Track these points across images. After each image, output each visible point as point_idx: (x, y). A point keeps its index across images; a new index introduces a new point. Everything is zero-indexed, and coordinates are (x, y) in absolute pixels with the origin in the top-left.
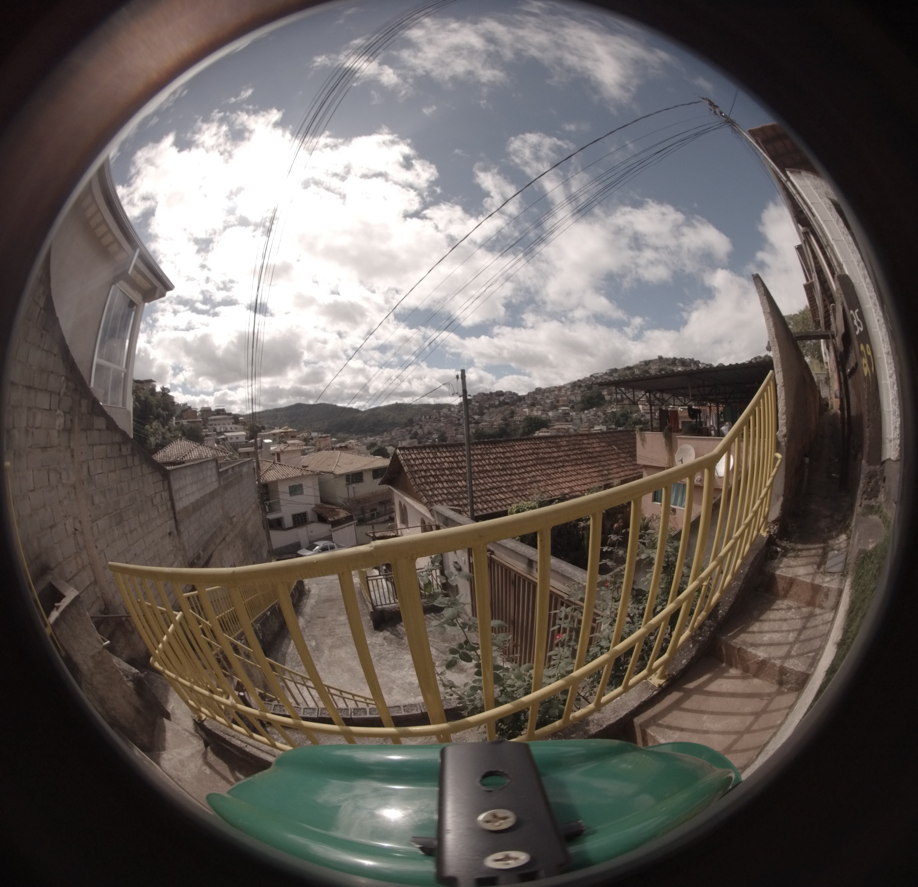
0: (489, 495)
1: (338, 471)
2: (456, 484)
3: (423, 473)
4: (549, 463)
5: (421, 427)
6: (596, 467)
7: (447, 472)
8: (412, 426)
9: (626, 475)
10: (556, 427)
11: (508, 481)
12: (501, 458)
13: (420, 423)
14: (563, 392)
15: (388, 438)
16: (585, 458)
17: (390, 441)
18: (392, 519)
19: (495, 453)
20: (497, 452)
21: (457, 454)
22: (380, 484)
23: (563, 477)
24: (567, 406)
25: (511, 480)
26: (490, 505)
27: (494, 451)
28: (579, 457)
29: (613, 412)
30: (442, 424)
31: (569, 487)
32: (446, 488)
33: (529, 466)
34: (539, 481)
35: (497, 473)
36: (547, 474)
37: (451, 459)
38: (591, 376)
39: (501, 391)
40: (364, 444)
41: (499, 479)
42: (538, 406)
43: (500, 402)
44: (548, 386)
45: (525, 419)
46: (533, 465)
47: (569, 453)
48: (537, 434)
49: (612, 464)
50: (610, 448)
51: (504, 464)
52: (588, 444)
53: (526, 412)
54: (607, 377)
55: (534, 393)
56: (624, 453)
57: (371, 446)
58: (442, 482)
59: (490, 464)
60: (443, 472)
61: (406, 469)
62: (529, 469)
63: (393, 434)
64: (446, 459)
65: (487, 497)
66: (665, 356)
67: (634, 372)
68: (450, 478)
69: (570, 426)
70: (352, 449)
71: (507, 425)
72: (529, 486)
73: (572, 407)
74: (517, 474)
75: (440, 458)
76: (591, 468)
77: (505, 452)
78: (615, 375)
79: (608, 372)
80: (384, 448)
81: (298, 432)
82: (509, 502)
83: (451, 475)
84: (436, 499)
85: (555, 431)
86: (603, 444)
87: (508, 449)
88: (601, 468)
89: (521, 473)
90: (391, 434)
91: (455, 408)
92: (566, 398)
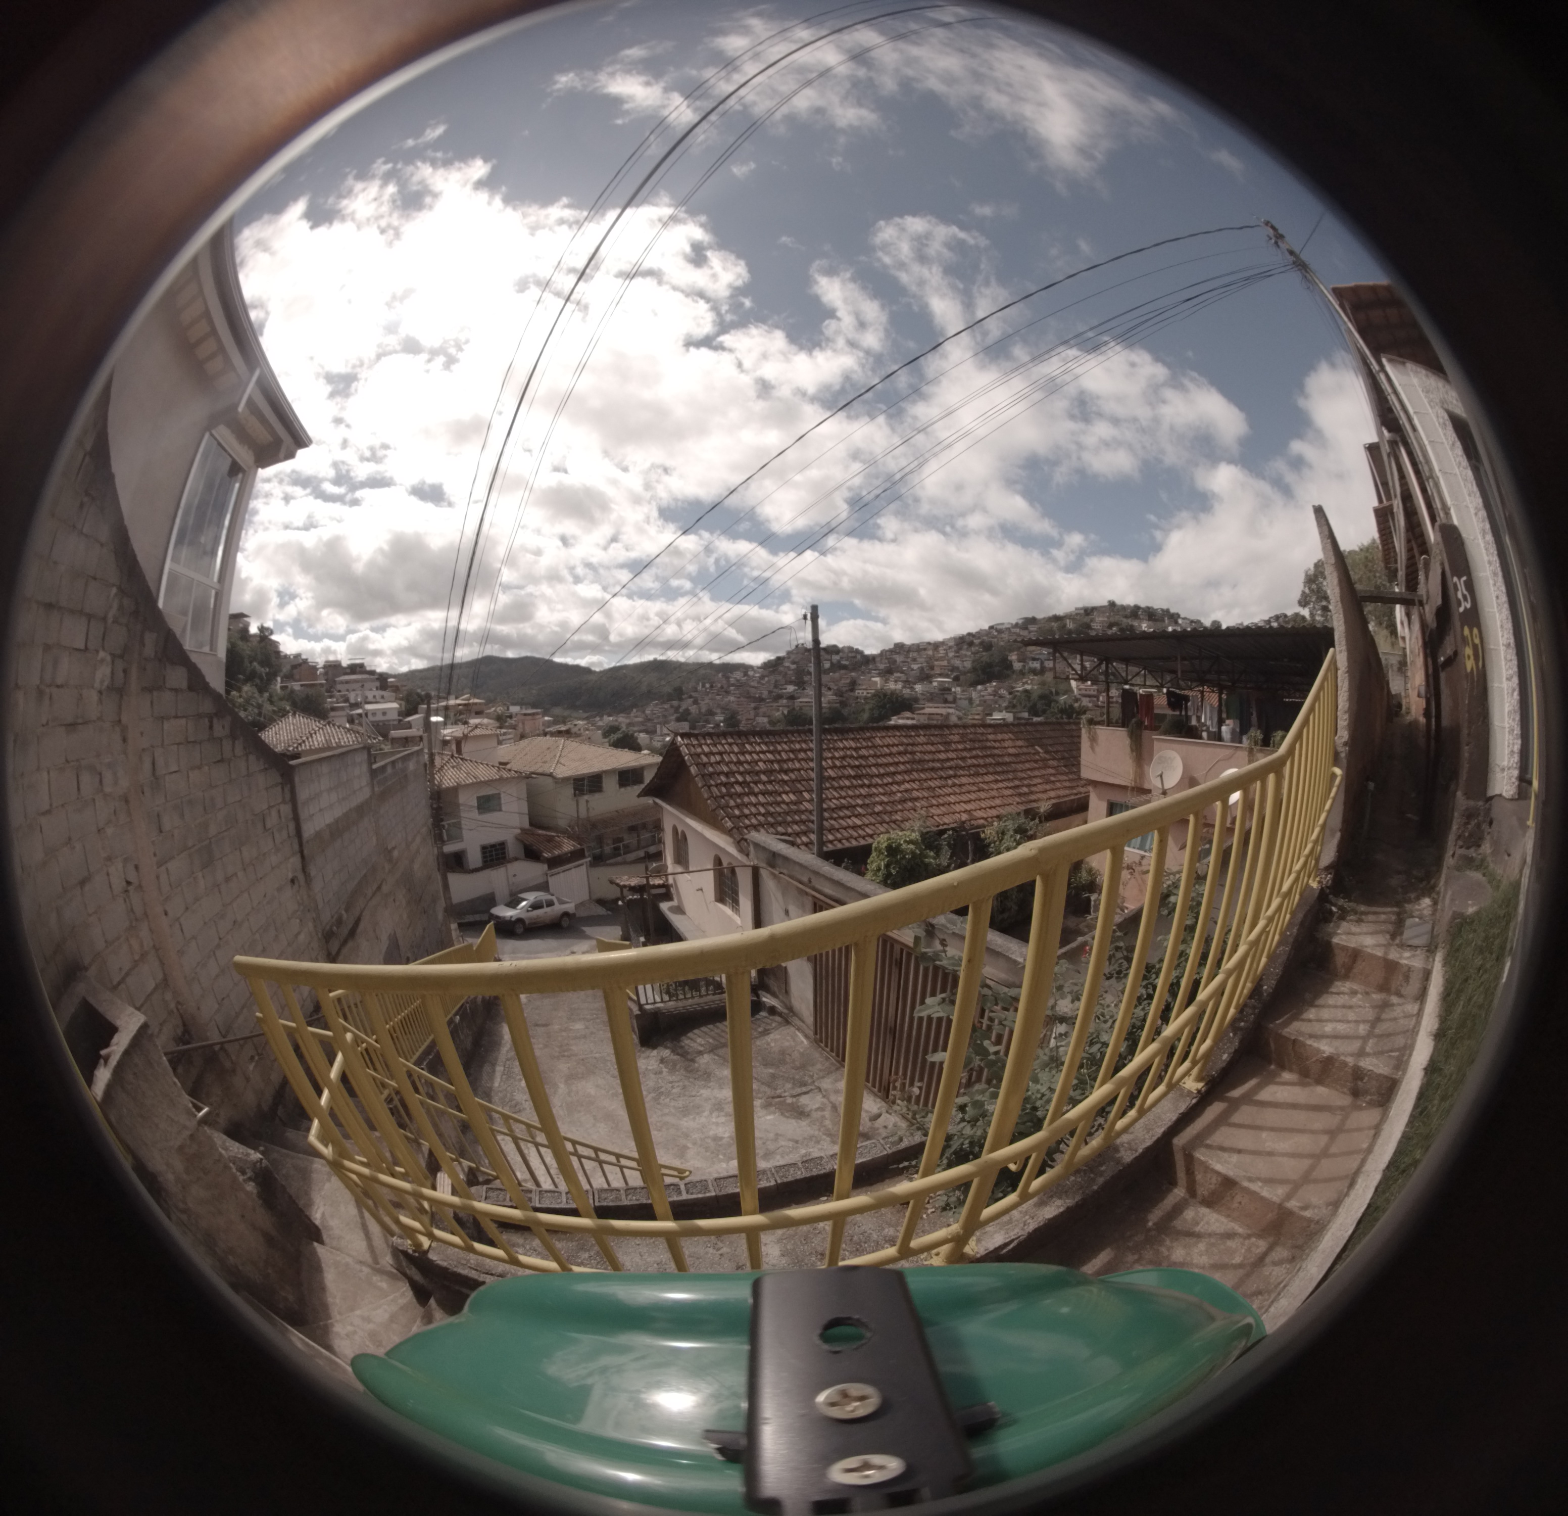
0: (835, 819)
1: (562, 772)
2: (779, 799)
3: (723, 779)
4: (933, 769)
5: (696, 702)
6: (1008, 780)
7: (764, 778)
8: (681, 699)
9: (1059, 797)
10: (927, 711)
11: (865, 796)
12: (852, 757)
13: (694, 694)
14: (942, 651)
15: (640, 719)
16: (990, 764)
17: (642, 723)
18: (659, 856)
19: (843, 749)
20: (845, 748)
21: (779, 748)
22: (639, 796)
23: (955, 794)
24: (947, 676)
25: (871, 796)
26: (839, 836)
27: (841, 745)
28: (981, 762)
29: (1026, 691)
30: (732, 698)
31: (965, 811)
32: (763, 805)
33: (900, 773)
34: (916, 799)
35: (847, 783)
36: (929, 788)
37: (770, 756)
38: (991, 628)
39: (835, 646)
40: (599, 728)
41: (850, 793)
42: (898, 675)
43: (832, 663)
44: (916, 641)
45: (874, 695)
46: (905, 772)
47: (965, 754)
48: (894, 721)
49: (1036, 777)
50: (1031, 750)
51: (857, 767)
52: (995, 741)
53: (876, 683)
54: (1018, 630)
55: (891, 651)
56: (1054, 759)
57: (611, 730)
58: (756, 795)
59: (834, 767)
60: (756, 778)
61: (693, 770)
62: (899, 778)
63: (648, 712)
64: (762, 756)
65: (833, 822)
66: (1120, 601)
67: (1065, 626)
68: (770, 787)
69: (951, 711)
70: (578, 735)
71: (843, 704)
72: (900, 807)
73: (956, 679)
74: (880, 786)
75: (750, 753)
76: (1002, 781)
77: (860, 748)
78: (1033, 628)
79: (1020, 622)
80: (632, 735)
81: (486, 704)
82: (870, 832)
83: (770, 782)
84: (747, 822)
85: (926, 717)
86: (1020, 743)
87: (864, 744)
88: (1017, 783)
89: (886, 785)
90: (644, 712)
91: (755, 672)
92: (945, 663)
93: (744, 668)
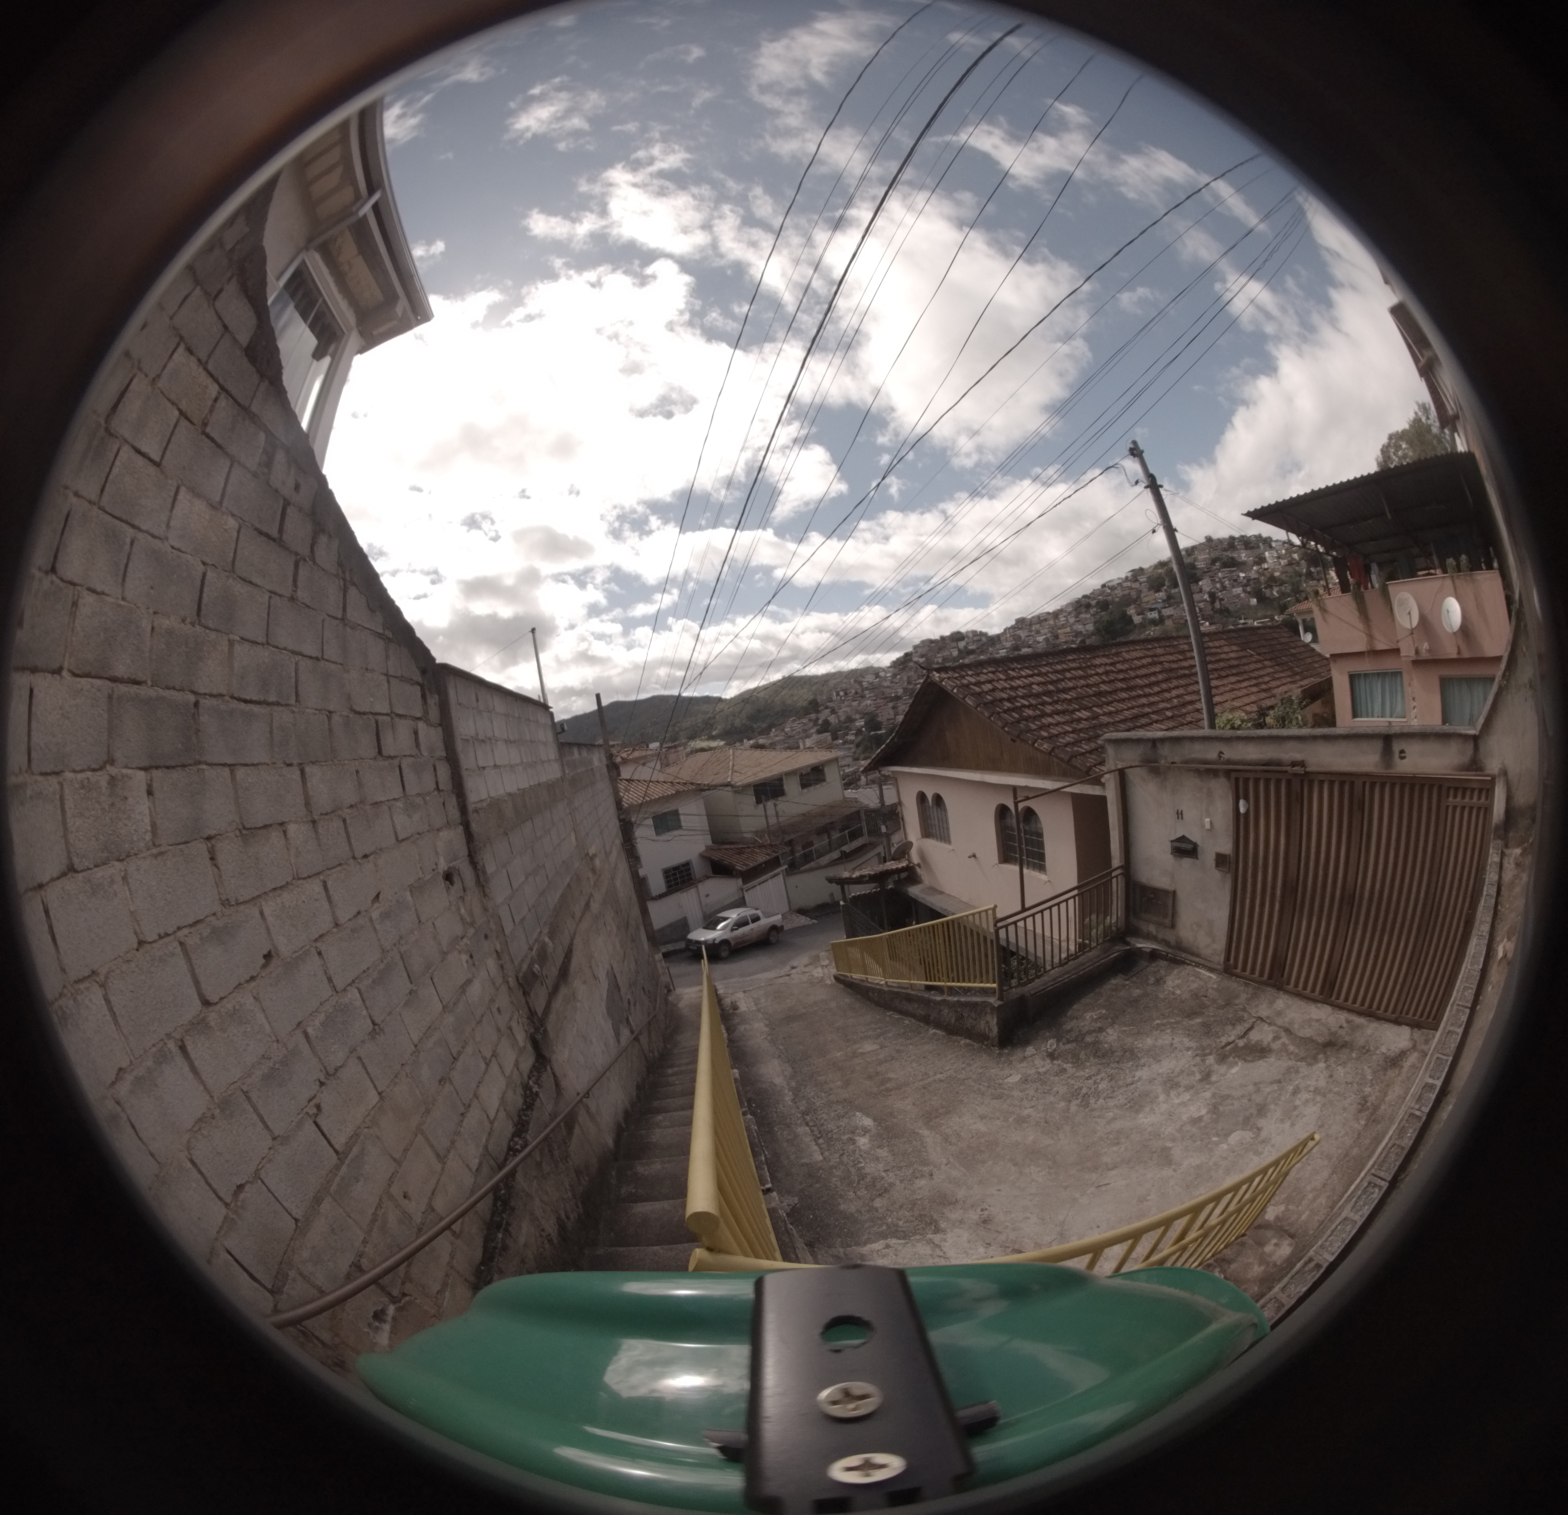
1: (740, 780)
2: (1075, 716)
5: (833, 712)
7: (1046, 699)
8: (818, 712)
14: (1062, 619)
25: (1153, 703)
38: (1103, 587)
39: (959, 633)
43: (959, 651)
44: (1035, 614)
46: (1166, 680)
51: (1124, 680)
55: (1014, 628)
58: (1051, 715)
59: (1104, 682)
60: (1040, 700)
61: (970, 701)
68: (1058, 707)
74: (1154, 694)
75: (1018, 678)
83: (1056, 702)
91: (886, 672)
92: (1068, 630)
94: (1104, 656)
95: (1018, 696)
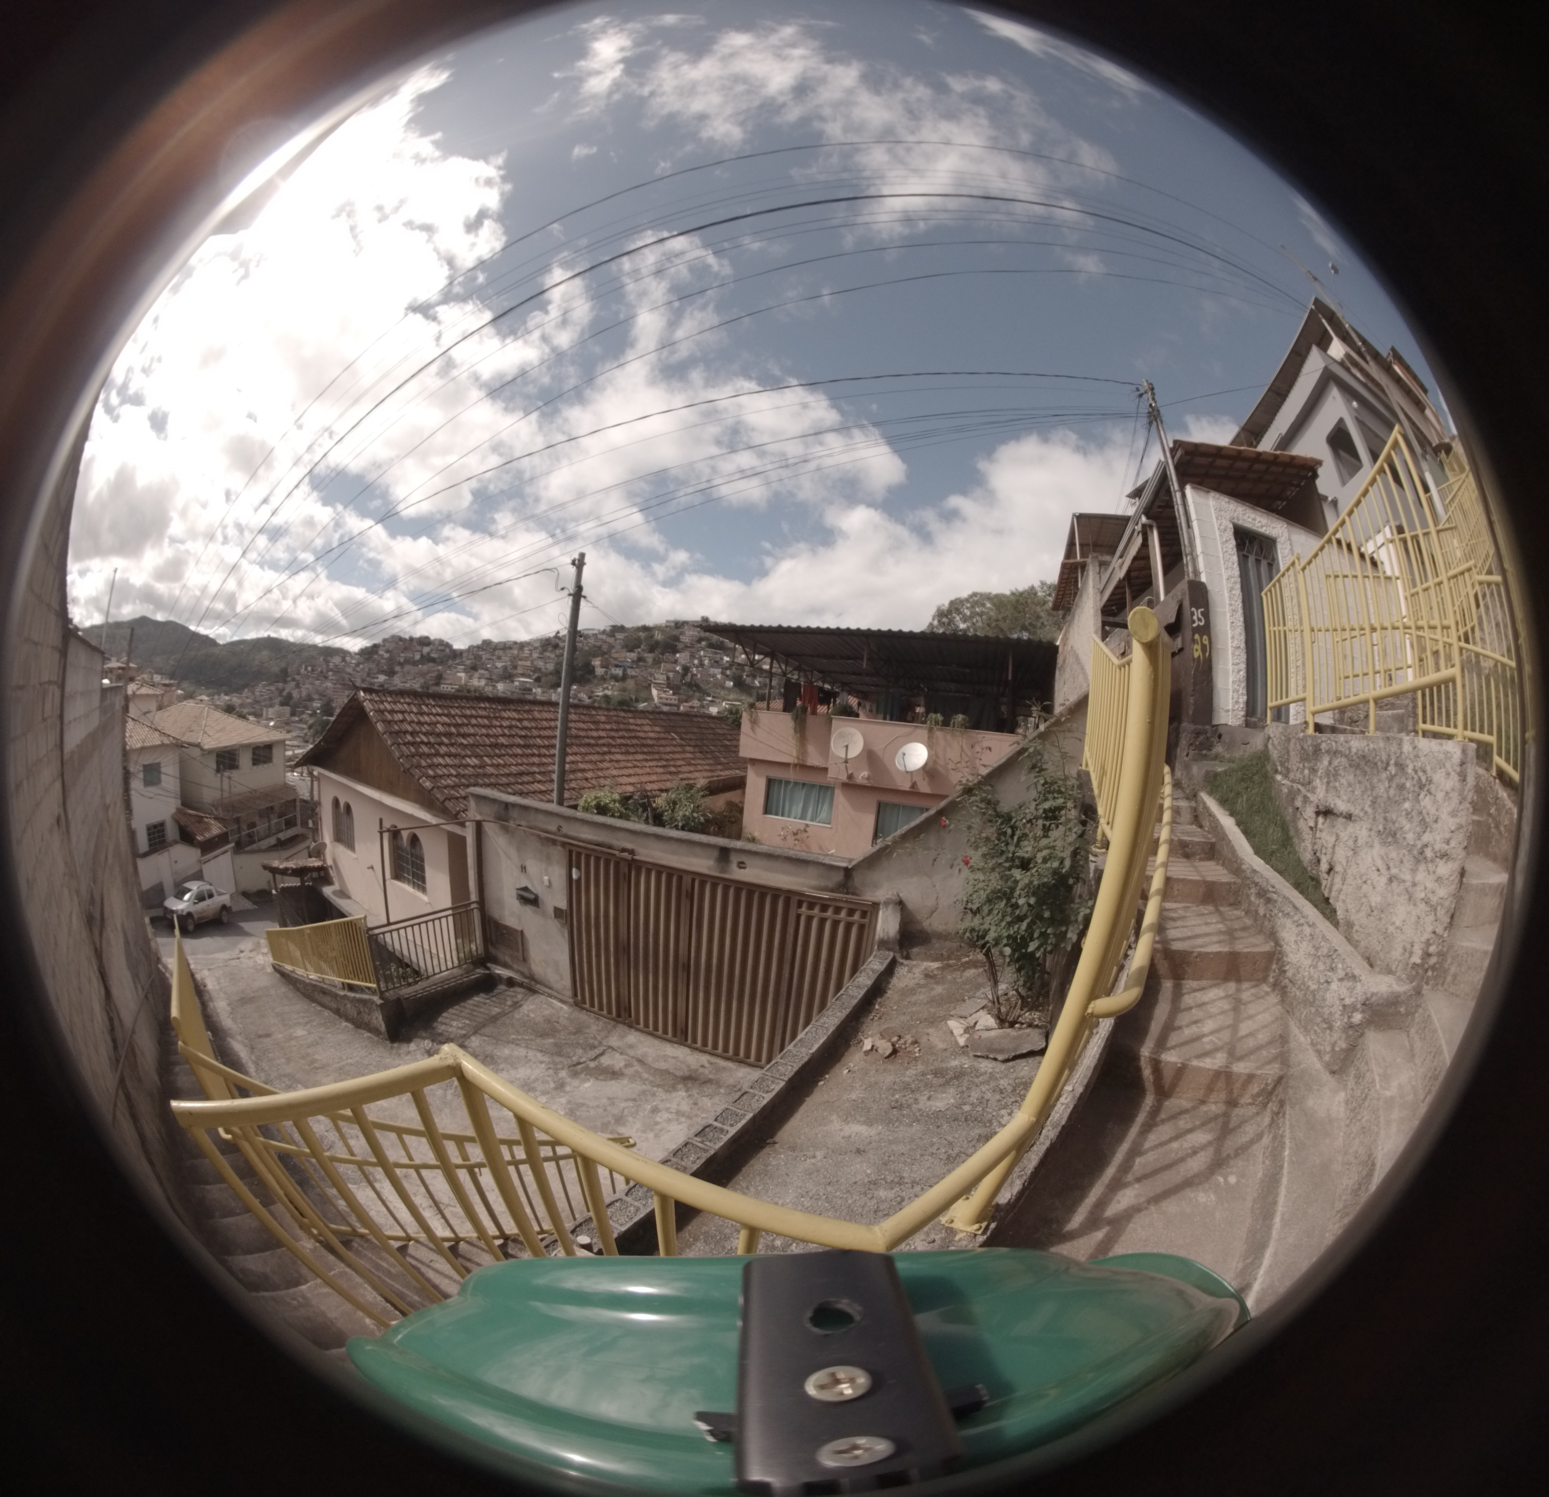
1: (207, 744)
2: (464, 762)
5: (298, 685)
7: (445, 740)
13: (297, 677)
14: (526, 651)
15: (250, 701)
17: (252, 705)
21: (452, 712)
24: (529, 676)
30: (329, 685)
32: (451, 766)
39: (427, 638)
42: (482, 672)
43: (422, 656)
44: (502, 640)
49: (678, 759)
50: (668, 736)
52: (636, 725)
53: (461, 678)
55: (478, 647)
60: (439, 740)
61: (379, 726)
75: (428, 715)
76: (651, 760)
86: (658, 729)
90: (253, 693)
91: (352, 657)
92: (528, 663)
93: (342, 653)
94: (515, 710)
95: (421, 732)
